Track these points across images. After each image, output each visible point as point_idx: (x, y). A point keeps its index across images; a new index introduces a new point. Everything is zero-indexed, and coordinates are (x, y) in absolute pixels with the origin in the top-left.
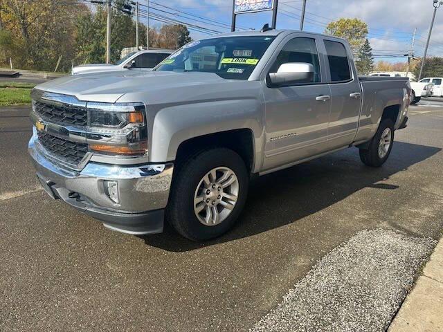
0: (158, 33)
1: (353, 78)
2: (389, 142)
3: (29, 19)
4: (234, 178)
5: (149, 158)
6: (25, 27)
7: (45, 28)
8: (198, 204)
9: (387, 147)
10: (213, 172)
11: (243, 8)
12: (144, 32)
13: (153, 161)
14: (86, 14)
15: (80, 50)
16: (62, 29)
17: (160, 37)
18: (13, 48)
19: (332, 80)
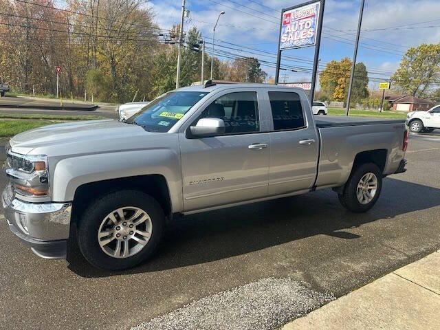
0: (231, 67)
1: (307, 125)
2: (376, 187)
3: (117, 60)
4: (146, 217)
5: (52, 197)
6: (114, 65)
7: (129, 66)
8: (103, 239)
9: (373, 193)
10: (120, 211)
11: (288, 45)
12: (218, 66)
13: (54, 200)
14: (162, 54)
15: (156, 84)
16: (143, 67)
17: (233, 69)
18: (102, 84)
19: (275, 129)
